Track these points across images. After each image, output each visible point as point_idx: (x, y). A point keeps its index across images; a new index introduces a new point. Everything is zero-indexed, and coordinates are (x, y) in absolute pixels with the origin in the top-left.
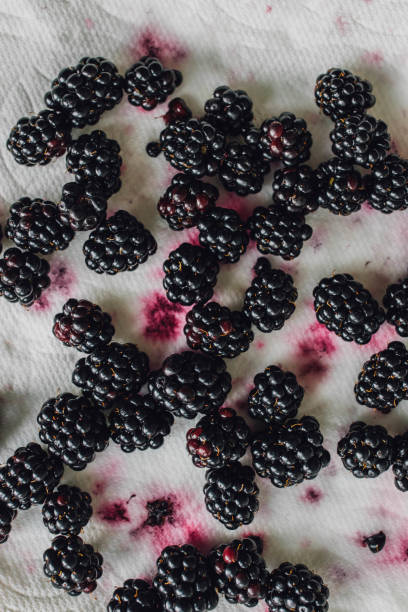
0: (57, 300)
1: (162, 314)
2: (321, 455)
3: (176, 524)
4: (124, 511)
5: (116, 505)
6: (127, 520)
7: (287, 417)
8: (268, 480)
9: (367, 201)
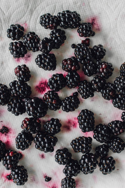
0: (22, 62)
1: (44, 86)
2: (52, 149)
3: (6, 136)
7: (51, 134)
8: (35, 144)
9: (112, 100)
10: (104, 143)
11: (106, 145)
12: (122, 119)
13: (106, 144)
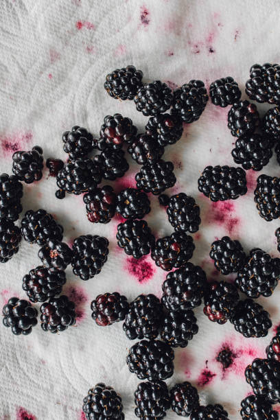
1: (139, 267)
2: (275, 263)
3: (239, 356)
4: (209, 372)
5: (203, 374)
6: (214, 375)
7: (244, 260)
8: (261, 296)
9: (183, 123)
10: (273, 150)
11: (277, 146)
12: (226, 106)
13: (275, 145)
